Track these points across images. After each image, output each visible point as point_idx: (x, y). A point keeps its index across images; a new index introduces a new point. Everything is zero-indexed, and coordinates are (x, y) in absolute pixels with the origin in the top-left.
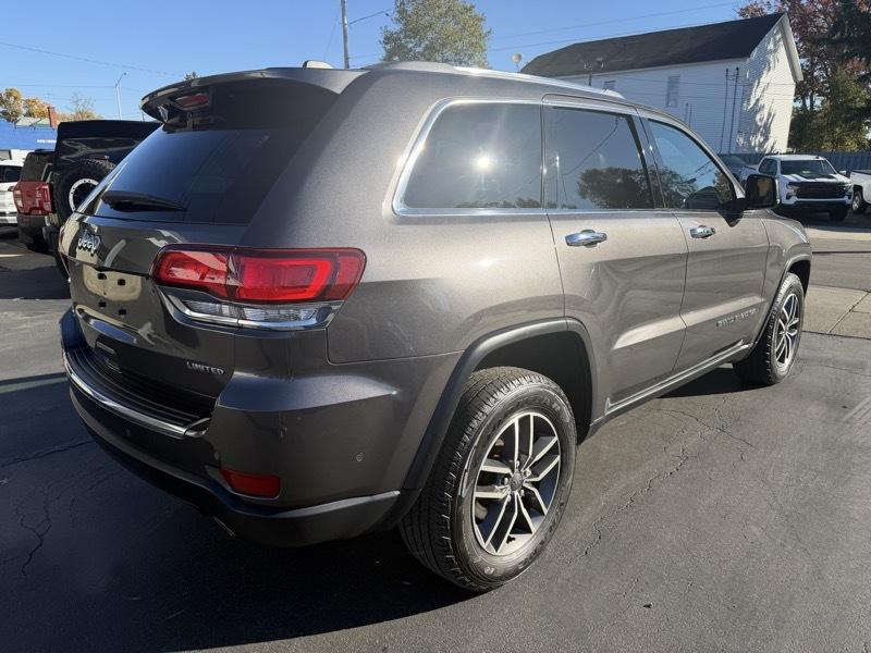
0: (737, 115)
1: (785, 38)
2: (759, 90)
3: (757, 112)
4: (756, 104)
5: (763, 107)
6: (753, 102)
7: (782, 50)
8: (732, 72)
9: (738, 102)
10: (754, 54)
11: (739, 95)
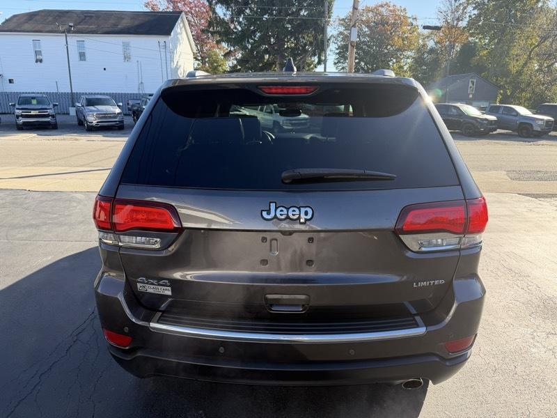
0: (169, 70)
1: (184, 26)
2: (177, 56)
3: (178, 69)
4: (177, 65)
5: (180, 66)
6: (175, 63)
7: (184, 33)
8: (162, 44)
9: (168, 62)
10: (172, 34)
11: (168, 59)
